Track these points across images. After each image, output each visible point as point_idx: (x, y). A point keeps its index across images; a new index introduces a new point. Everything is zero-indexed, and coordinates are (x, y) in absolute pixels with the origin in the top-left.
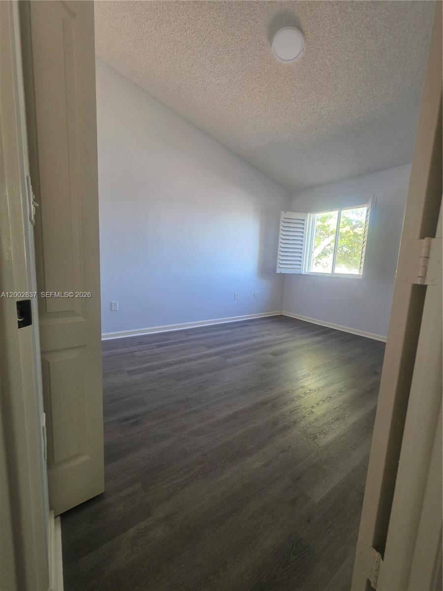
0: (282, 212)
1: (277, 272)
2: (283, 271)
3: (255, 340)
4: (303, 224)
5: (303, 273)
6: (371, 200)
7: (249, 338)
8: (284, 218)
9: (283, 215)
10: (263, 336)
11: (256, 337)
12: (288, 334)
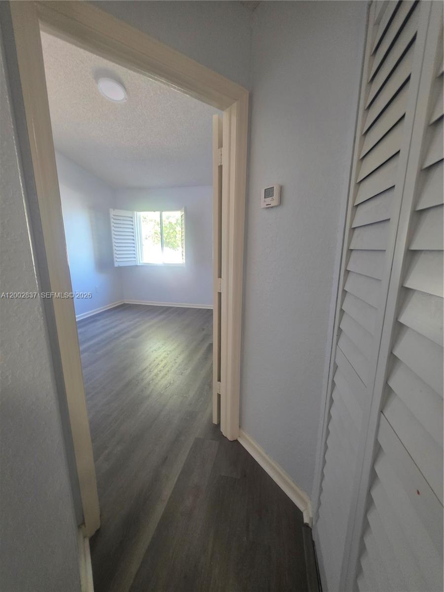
0: (110, 209)
1: (116, 266)
2: (122, 265)
3: (112, 331)
4: (132, 221)
5: (139, 265)
6: (183, 209)
7: (105, 331)
8: (114, 215)
9: (113, 212)
10: (116, 326)
11: (112, 328)
12: (137, 319)
